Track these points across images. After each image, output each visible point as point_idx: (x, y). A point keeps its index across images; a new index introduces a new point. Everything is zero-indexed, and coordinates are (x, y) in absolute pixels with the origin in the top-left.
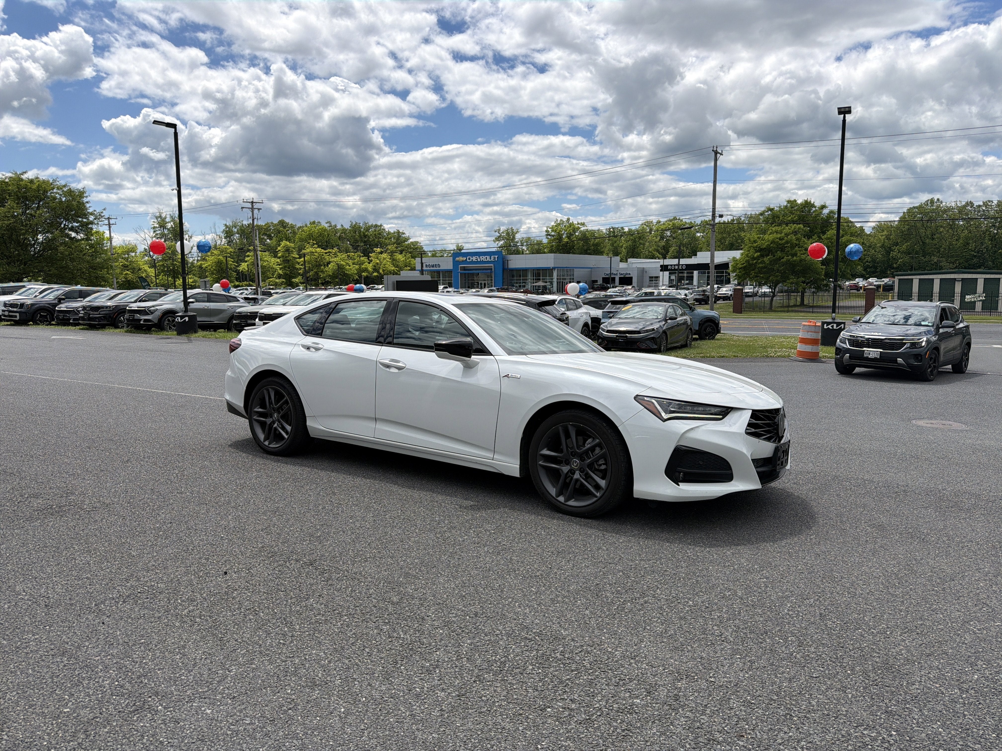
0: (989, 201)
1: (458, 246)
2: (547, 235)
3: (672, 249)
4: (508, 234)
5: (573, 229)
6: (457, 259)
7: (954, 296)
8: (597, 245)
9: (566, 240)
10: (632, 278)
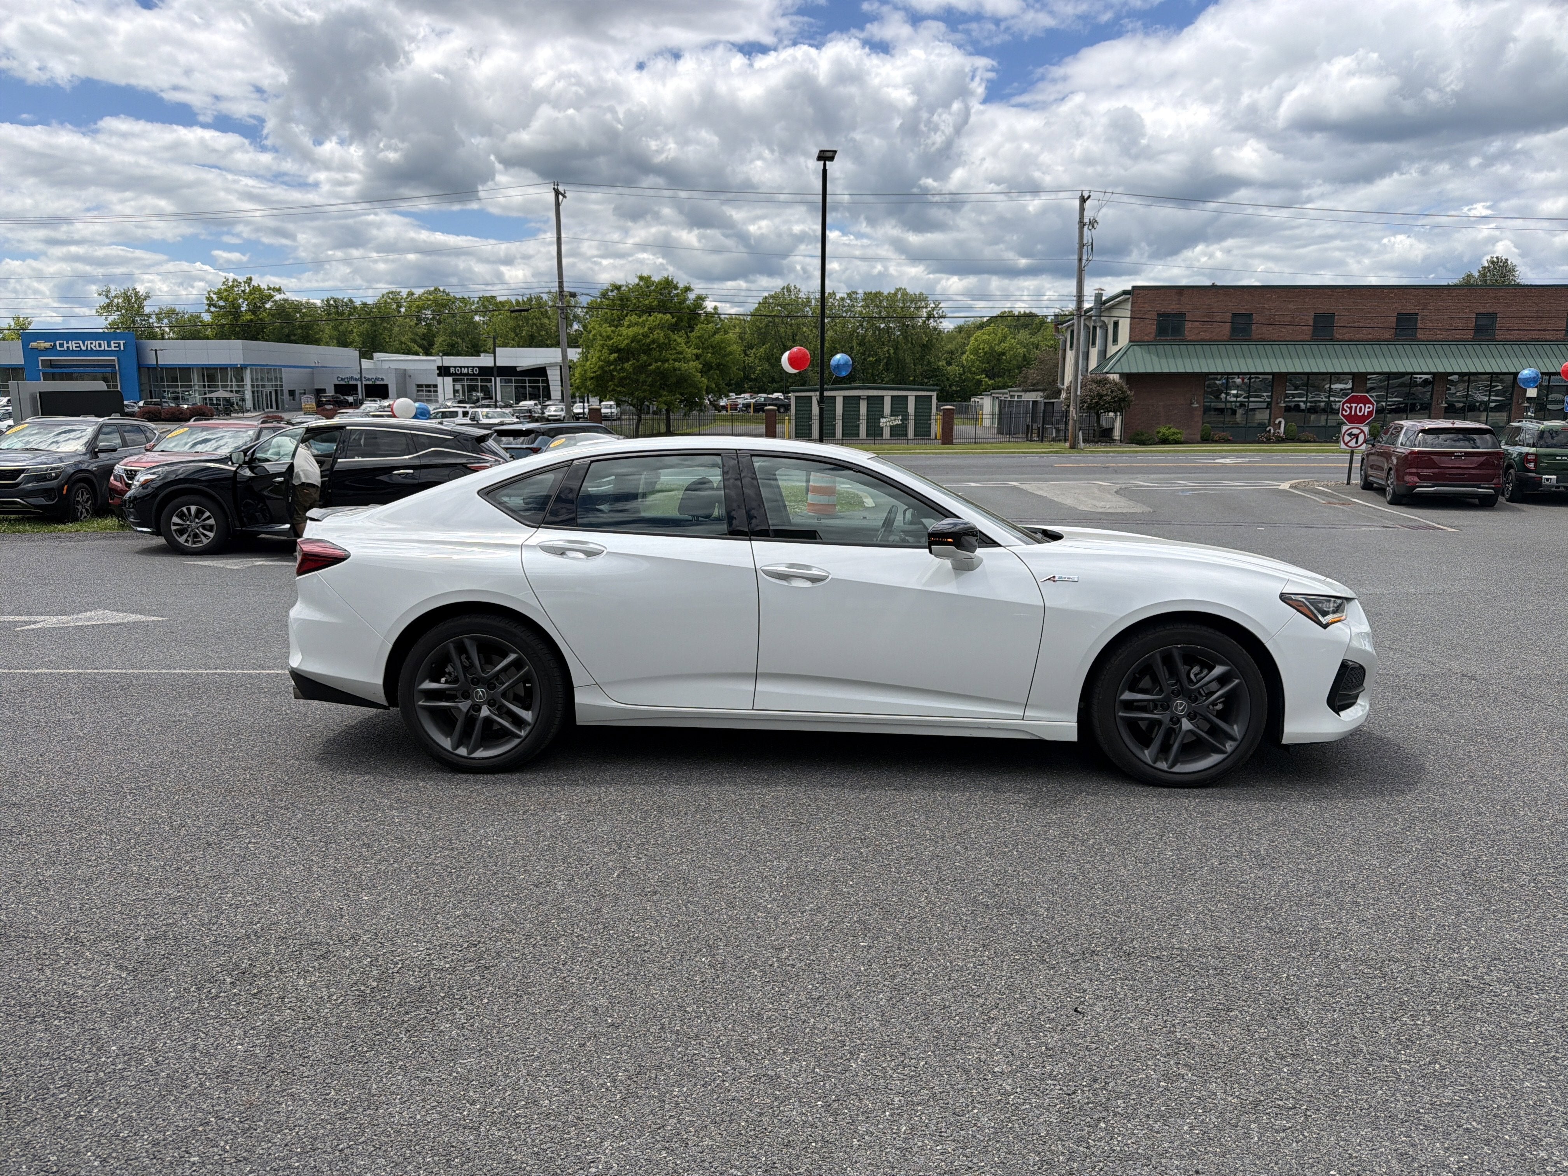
0: (854, 293)
1: (17, 319)
2: (209, 305)
3: (439, 340)
4: (127, 299)
5: (259, 297)
6: (33, 344)
7: (859, 420)
8: (307, 327)
9: (249, 317)
10: (386, 386)
